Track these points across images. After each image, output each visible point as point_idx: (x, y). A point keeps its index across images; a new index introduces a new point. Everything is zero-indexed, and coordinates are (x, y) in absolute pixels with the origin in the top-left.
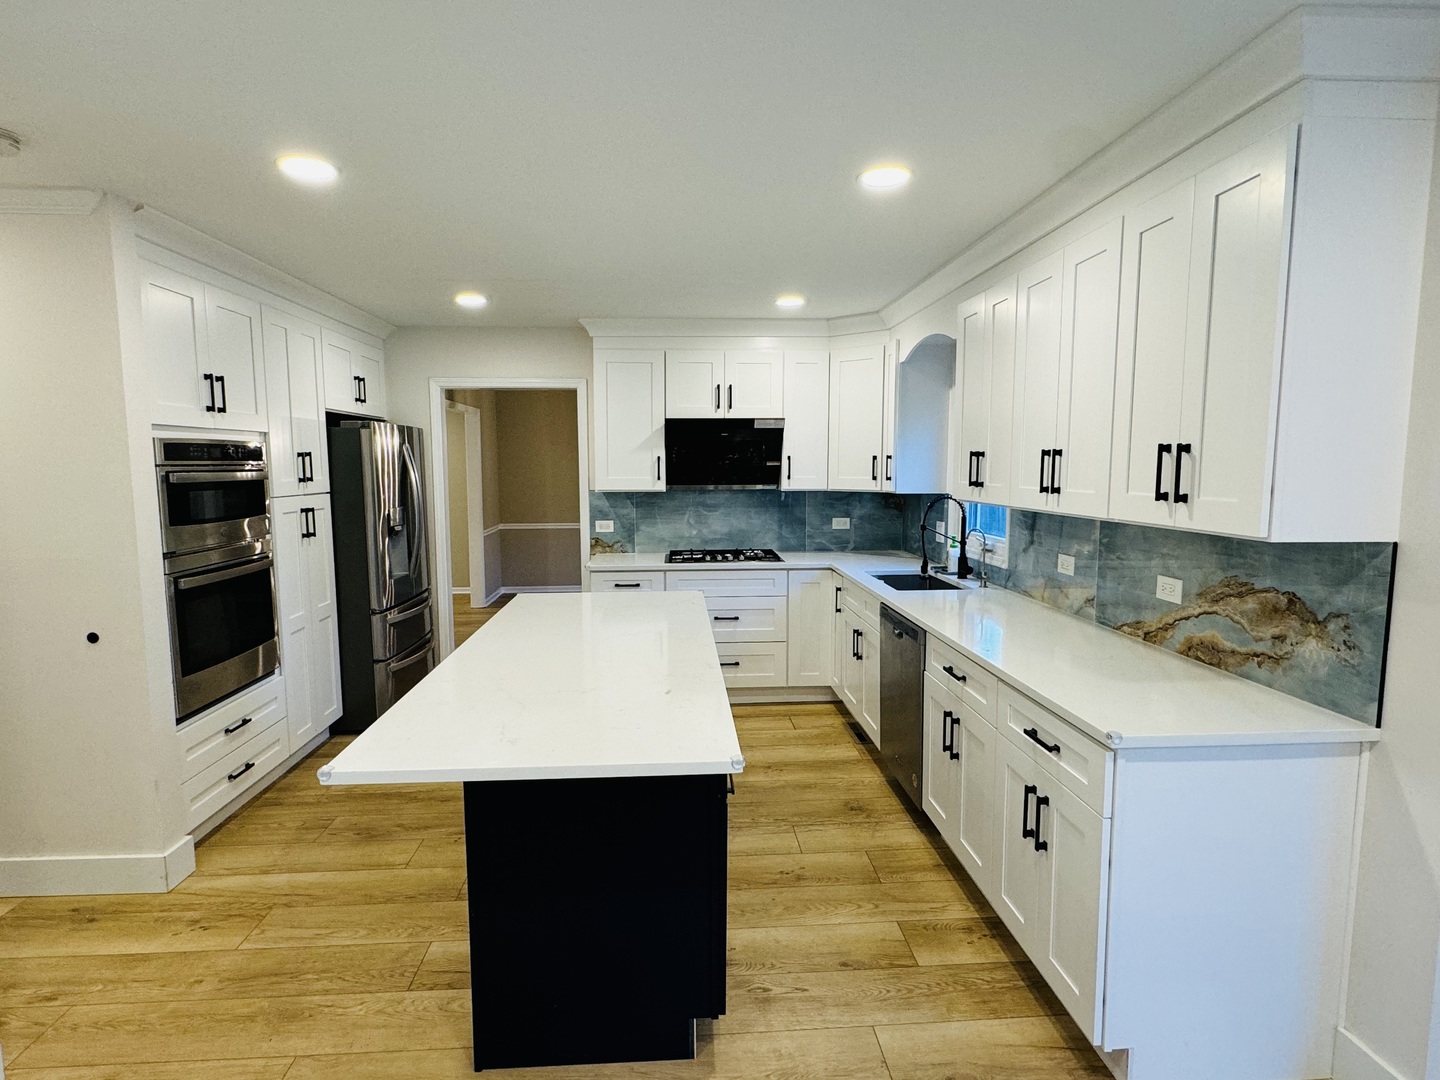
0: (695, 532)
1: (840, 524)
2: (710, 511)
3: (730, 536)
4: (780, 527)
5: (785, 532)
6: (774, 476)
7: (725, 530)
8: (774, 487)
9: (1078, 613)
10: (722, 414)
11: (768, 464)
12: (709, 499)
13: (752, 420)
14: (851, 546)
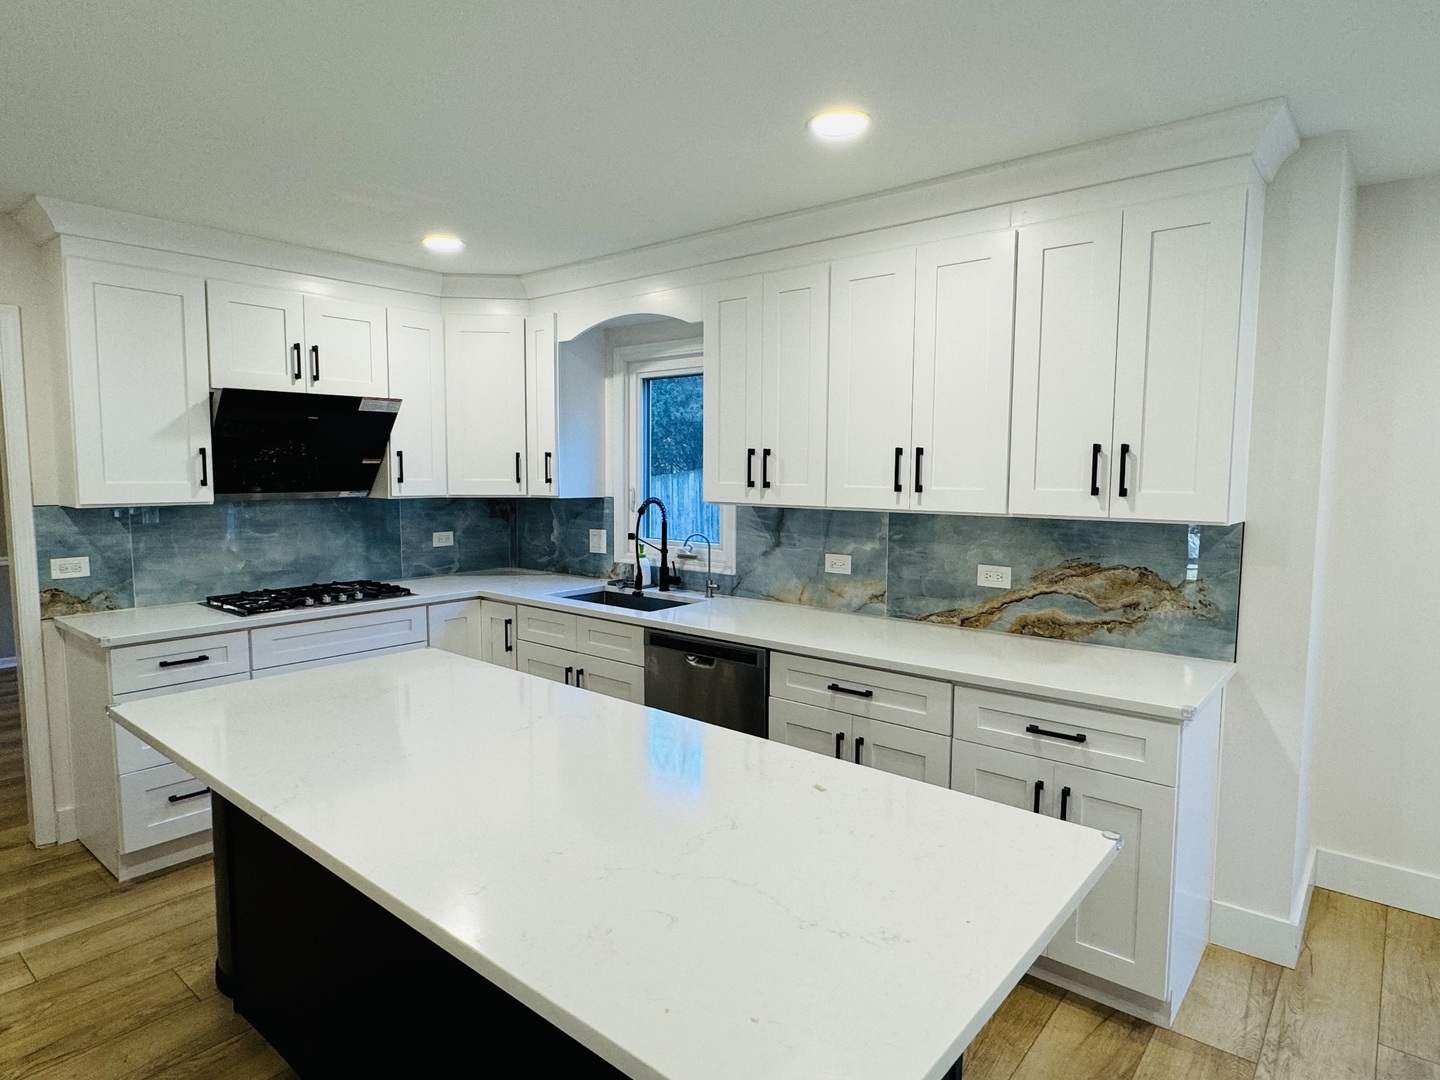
0: (240, 566)
1: (443, 539)
2: (268, 532)
3: (296, 567)
4: (368, 548)
5: (375, 556)
6: (368, 477)
7: (290, 558)
8: (363, 494)
9: (860, 610)
10: (303, 387)
11: (364, 462)
12: (260, 514)
13: (358, 400)
14: (456, 566)
